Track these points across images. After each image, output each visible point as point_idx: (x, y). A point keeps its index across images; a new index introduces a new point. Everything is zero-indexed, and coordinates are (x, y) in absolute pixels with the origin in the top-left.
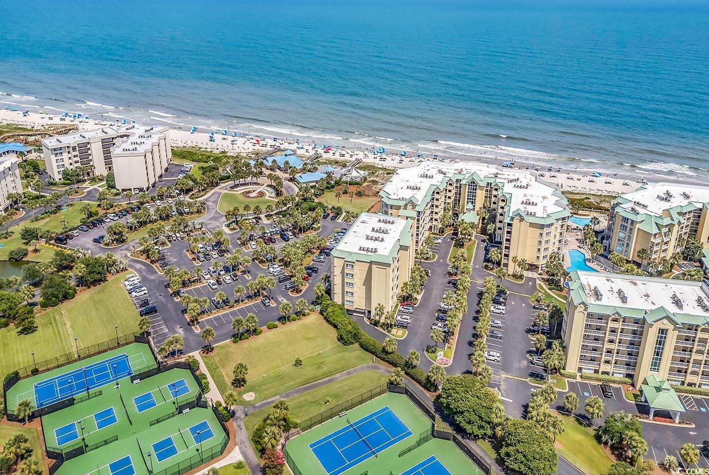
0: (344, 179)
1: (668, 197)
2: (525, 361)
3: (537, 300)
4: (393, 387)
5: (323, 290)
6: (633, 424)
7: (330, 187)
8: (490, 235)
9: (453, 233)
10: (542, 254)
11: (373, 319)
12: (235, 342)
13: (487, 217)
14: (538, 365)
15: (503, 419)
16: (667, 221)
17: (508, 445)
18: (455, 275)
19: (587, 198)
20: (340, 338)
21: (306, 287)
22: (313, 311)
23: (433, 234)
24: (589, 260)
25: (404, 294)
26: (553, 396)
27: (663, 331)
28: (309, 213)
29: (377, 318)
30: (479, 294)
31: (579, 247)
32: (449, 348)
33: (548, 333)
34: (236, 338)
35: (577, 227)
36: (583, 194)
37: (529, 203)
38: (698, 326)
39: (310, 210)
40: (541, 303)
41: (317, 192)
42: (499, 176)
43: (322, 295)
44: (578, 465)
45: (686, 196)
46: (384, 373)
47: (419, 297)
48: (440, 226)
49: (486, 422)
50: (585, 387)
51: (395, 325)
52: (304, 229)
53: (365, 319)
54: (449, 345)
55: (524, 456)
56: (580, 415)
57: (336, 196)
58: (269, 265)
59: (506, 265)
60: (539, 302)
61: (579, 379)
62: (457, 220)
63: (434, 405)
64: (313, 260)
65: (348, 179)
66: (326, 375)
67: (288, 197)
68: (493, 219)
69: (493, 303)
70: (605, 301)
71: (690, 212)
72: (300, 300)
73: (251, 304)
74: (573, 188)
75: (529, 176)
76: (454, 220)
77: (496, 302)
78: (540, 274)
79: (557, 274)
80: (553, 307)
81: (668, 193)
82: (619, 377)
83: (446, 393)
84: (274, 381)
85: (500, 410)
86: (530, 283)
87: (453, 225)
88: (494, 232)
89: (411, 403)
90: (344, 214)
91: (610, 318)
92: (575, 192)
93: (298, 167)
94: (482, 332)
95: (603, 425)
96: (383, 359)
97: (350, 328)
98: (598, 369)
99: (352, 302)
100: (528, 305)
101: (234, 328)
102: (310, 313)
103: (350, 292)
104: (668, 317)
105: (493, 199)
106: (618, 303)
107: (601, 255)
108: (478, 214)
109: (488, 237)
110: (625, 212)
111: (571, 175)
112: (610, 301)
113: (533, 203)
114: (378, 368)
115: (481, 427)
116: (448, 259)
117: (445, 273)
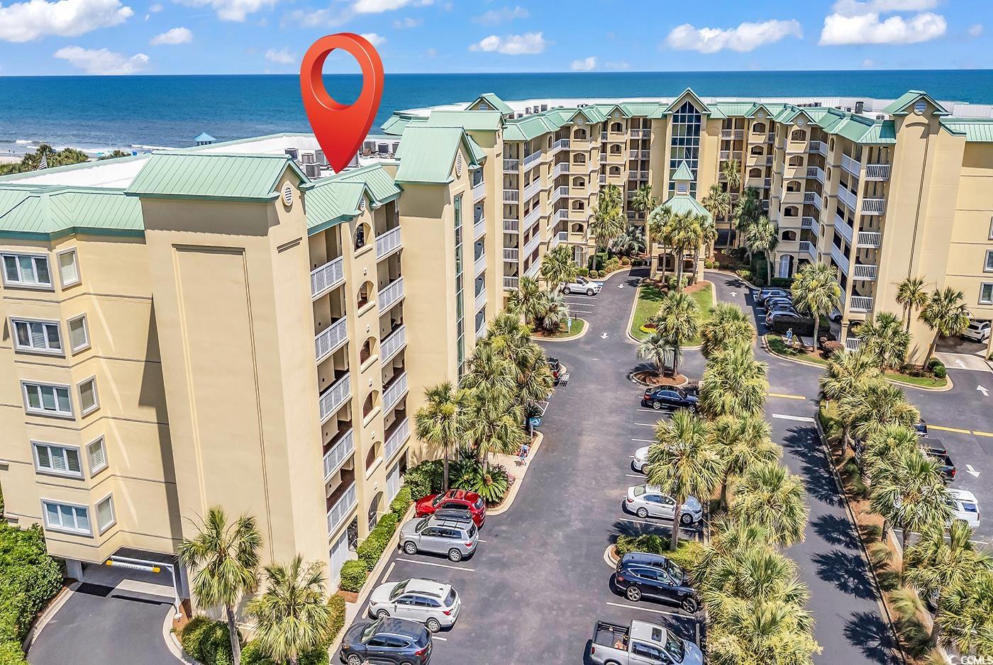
9: (633, 270)
18: (670, 373)
25: (437, 454)
47: (516, 469)
48: (592, 247)
86: (982, 389)
99: (82, 512)
103: (55, 450)
105: (751, 161)
116: (629, 330)
117: (624, 370)
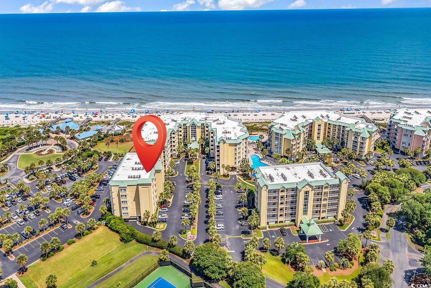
0: (110, 132)
1: (295, 119)
2: (238, 226)
3: (239, 188)
4: (162, 263)
5: (106, 209)
6: (300, 248)
7: (101, 139)
8: (207, 154)
9: (185, 156)
10: (238, 160)
11: (143, 222)
12: (43, 261)
13: (204, 144)
14: (245, 226)
15: (232, 264)
16: (297, 132)
17: (237, 280)
18: (191, 182)
19: (255, 125)
20: (122, 240)
21: (93, 210)
22: (100, 225)
23: (173, 159)
24: (262, 159)
25: (161, 200)
26: (257, 243)
27: (307, 193)
28: (88, 159)
29: (146, 220)
30: (206, 191)
31: (255, 153)
32: (194, 228)
33: (247, 206)
34: (44, 257)
35: (253, 142)
36: (253, 123)
37: (227, 132)
38: (322, 186)
39: (88, 157)
40: (241, 189)
41: (92, 144)
42: (207, 119)
43: (105, 213)
44: (276, 280)
45: (304, 117)
46: (154, 255)
47: (171, 200)
48: (177, 153)
49: (222, 269)
50: (272, 232)
51: (158, 222)
52: (86, 171)
53: (138, 222)
54: (194, 226)
55: (247, 284)
56: (272, 250)
57: (106, 145)
58: (63, 200)
59: (219, 170)
60: (240, 188)
61: (268, 229)
62: (187, 148)
63: (190, 267)
64: (95, 190)
65: (113, 133)
66: (115, 267)
67: (72, 150)
68: (207, 144)
69: (215, 194)
70: (276, 182)
71: (307, 125)
72: (90, 220)
73: (53, 230)
74: (247, 120)
75: (224, 117)
76: (185, 148)
77: (217, 193)
78: (238, 172)
79: (247, 170)
80: (248, 190)
81: (295, 116)
82: (288, 223)
83: (197, 257)
84: (78, 280)
85: (230, 260)
86: (233, 178)
87: (185, 151)
88: (209, 152)
89: (175, 270)
90: (113, 155)
91: (280, 191)
92: (248, 122)
93: (76, 129)
94: (212, 213)
95: (285, 252)
96: (153, 246)
97: (128, 231)
98: (277, 220)
99: (127, 213)
100: (234, 191)
101: (42, 251)
102: (98, 227)
103: (125, 207)
104: (308, 184)
105: (206, 133)
106: (282, 181)
107: (268, 155)
108: (198, 143)
109: (206, 155)
110: (277, 130)
111: (245, 113)
112: (278, 181)
113: (229, 132)
114: (151, 253)
115: (220, 273)
116: (185, 173)
117: (184, 182)
